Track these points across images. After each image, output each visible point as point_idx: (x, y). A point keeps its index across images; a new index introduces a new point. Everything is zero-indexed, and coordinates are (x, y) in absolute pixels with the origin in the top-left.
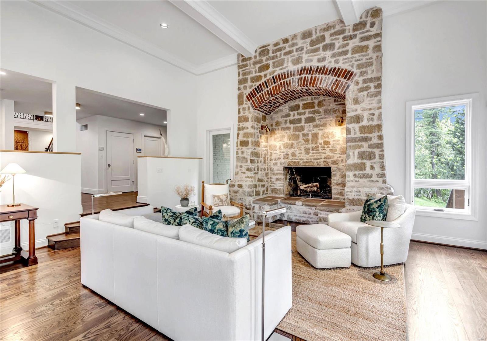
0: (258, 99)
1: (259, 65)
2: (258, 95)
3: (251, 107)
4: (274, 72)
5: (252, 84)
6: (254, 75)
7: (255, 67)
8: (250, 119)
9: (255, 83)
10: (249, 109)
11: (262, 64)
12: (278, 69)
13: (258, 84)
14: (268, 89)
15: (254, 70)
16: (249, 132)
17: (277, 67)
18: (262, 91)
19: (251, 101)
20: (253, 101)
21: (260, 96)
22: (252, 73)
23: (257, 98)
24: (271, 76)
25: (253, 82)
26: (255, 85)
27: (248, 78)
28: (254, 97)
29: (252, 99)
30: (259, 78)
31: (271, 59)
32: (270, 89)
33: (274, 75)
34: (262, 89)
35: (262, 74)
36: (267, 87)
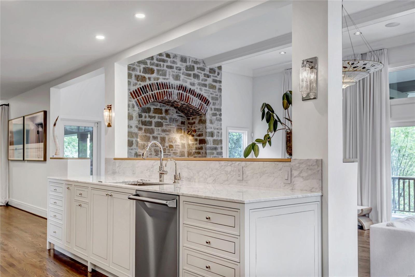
0: (144, 100)
1: (144, 66)
2: (143, 96)
3: (136, 106)
4: (158, 79)
5: (137, 82)
6: (138, 73)
7: (140, 66)
8: (134, 118)
9: (139, 82)
10: (134, 107)
11: (146, 66)
12: (161, 77)
13: (143, 84)
14: (153, 93)
15: (138, 68)
16: (134, 131)
17: (161, 75)
18: (147, 93)
19: (136, 99)
20: (138, 100)
21: (145, 96)
22: (137, 71)
23: (142, 97)
24: (156, 82)
25: (138, 81)
26: (140, 84)
27: (132, 74)
28: (139, 96)
29: (136, 98)
30: (143, 79)
31: (155, 66)
32: (155, 93)
33: (158, 82)
34: (147, 91)
35: (147, 76)
36: (152, 91)
